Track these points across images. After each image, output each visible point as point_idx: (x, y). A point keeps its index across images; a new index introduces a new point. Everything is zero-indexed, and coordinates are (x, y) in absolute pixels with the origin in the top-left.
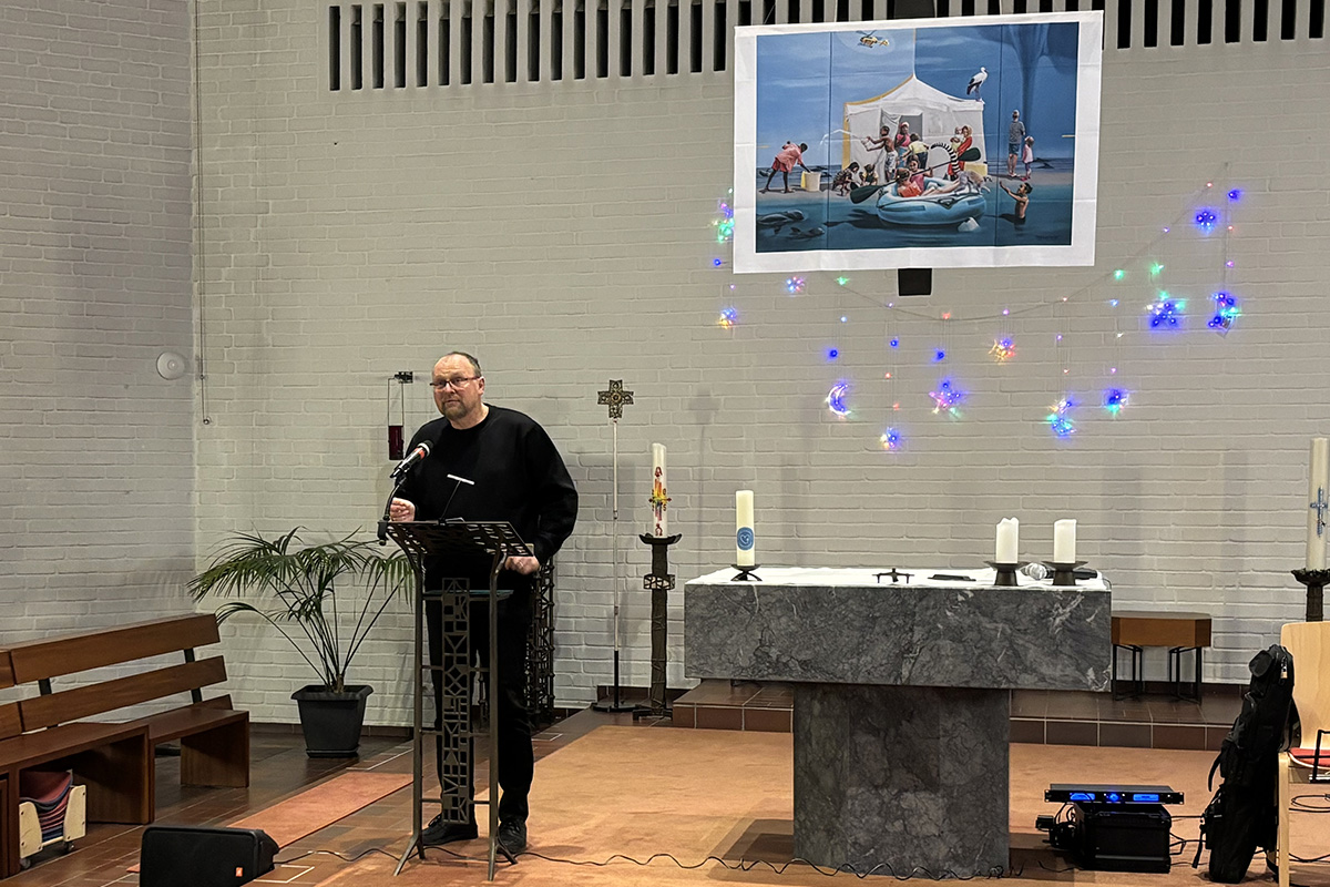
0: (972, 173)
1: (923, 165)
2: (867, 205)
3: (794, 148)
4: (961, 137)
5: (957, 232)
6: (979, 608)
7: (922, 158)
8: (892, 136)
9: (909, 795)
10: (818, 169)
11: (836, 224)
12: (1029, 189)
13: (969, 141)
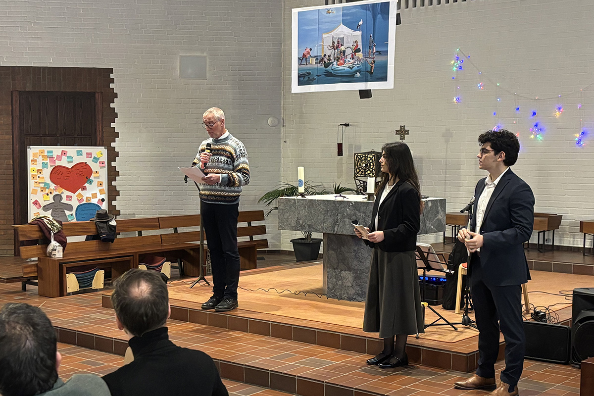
0: (358, 57)
1: (344, 55)
2: (329, 68)
3: (308, 50)
4: (355, 44)
5: (354, 77)
6: (356, 208)
7: (344, 52)
8: (335, 45)
9: (343, 272)
10: (315, 57)
11: (320, 75)
12: (374, 62)
13: (357, 45)
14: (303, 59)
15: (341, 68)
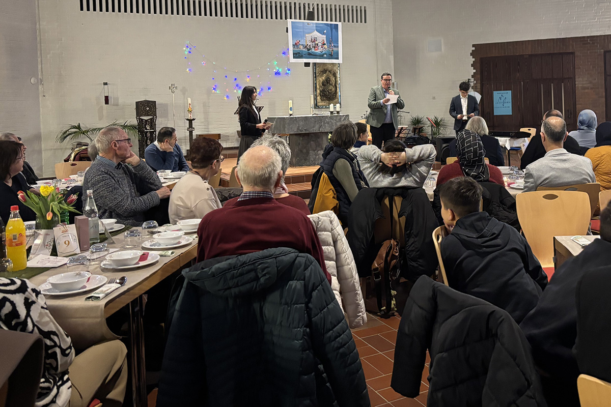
0: (325, 47)
13: (324, 42)
14: (295, 45)
15: (317, 51)
